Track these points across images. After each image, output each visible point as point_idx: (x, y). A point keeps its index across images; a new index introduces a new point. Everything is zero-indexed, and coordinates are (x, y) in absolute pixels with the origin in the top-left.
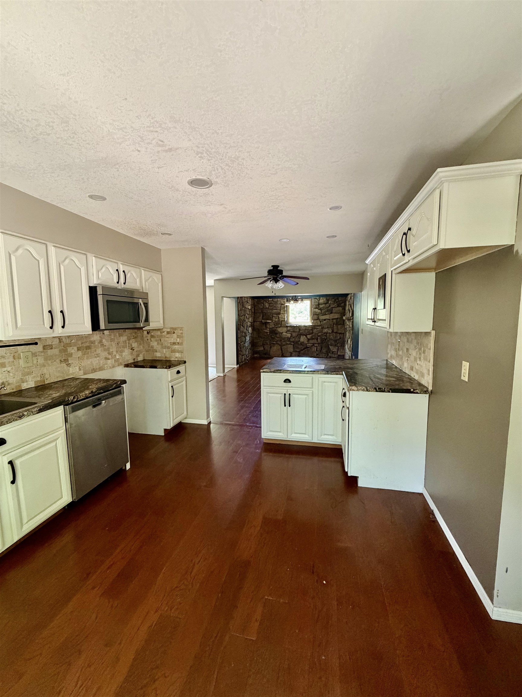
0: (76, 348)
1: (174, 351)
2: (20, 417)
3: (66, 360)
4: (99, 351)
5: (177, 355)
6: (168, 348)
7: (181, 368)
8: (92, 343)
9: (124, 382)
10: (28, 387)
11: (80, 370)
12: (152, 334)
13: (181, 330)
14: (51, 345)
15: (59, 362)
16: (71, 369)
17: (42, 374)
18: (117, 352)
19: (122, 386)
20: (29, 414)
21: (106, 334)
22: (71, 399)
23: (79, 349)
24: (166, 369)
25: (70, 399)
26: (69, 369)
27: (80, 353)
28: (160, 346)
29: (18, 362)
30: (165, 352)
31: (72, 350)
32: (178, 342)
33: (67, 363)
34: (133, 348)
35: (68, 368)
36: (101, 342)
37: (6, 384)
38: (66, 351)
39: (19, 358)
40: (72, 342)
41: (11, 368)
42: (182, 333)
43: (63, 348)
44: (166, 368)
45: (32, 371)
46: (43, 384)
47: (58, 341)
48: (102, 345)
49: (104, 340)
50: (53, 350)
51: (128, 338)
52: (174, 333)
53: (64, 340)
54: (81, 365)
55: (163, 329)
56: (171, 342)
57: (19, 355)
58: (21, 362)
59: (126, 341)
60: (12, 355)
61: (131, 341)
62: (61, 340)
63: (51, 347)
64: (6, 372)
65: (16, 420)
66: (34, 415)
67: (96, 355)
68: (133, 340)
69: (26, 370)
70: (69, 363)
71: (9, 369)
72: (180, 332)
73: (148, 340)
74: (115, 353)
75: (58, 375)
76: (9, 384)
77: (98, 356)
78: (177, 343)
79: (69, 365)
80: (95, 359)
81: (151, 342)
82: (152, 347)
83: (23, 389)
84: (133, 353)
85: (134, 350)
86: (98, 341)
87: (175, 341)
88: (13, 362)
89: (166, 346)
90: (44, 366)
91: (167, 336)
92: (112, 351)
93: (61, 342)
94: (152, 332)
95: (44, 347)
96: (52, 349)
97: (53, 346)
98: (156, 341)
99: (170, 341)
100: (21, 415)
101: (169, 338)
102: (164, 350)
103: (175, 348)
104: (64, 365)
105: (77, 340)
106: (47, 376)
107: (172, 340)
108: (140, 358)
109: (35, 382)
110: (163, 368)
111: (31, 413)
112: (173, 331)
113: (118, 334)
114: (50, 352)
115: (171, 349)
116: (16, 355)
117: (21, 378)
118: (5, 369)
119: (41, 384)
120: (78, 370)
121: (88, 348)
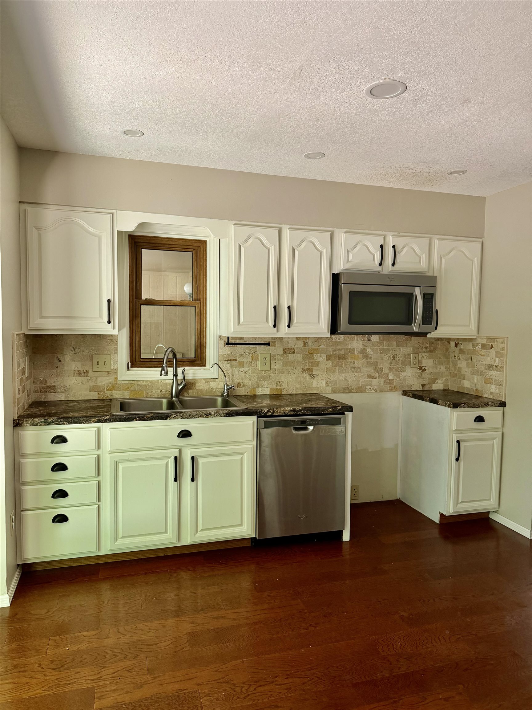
0: (325, 357)
1: (488, 381)
2: (207, 415)
3: (310, 370)
4: (360, 363)
5: (494, 389)
6: (481, 374)
7: (490, 413)
8: (350, 352)
9: (350, 409)
10: (262, 394)
11: (327, 385)
12: (462, 347)
13: (502, 343)
14: (294, 348)
15: (301, 370)
16: (314, 381)
17: (279, 382)
18: (390, 369)
19: (345, 413)
20: (216, 415)
21: (373, 341)
22: (265, 411)
23: (328, 358)
24: (449, 409)
25: (263, 411)
26: (313, 382)
27: (329, 364)
28: (470, 369)
29: (256, 363)
30: (475, 381)
31: (320, 358)
32: (497, 365)
33: (311, 373)
34: (423, 368)
35: (312, 380)
36: (363, 351)
37: (242, 385)
38: (311, 358)
39: (257, 359)
40: (320, 347)
41: (248, 368)
42: (503, 349)
43: (308, 354)
44: (449, 406)
45: (268, 376)
46: (279, 393)
47: (302, 345)
48: (366, 356)
49: (368, 350)
50: (295, 355)
51: (413, 350)
52: (492, 347)
53: (310, 344)
54: (329, 380)
55: (476, 338)
56: (486, 363)
57: (258, 355)
58: (259, 363)
59: (409, 355)
60: (251, 355)
61: (420, 357)
62: (306, 343)
63: (293, 351)
64: (243, 372)
65: (203, 417)
66: (220, 417)
67: (353, 370)
68: (426, 354)
69: (263, 374)
70: (314, 374)
71: (246, 369)
72: (500, 347)
73: (455, 356)
74: (386, 370)
75: (297, 386)
76: (244, 386)
77: (357, 370)
78: (494, 367)
79: (313, 376)
80: (352, 375)
81: (459, 362)
82: (460, 370)
83: (257, 394)
84: (423, 376)
85: (424, 370)
86: (360, 350)
87: (492, 363)
88: (251, 362)
89: (478, 371)
90: (282, 372)
91: (482, 353)
92: (381, 366)
93: (305, 347)
94: (461, 344)
95: (286, 350)
96: (294, 353)
97: (296, 351)
98: (466, 360)
99: (484, 362)
100: (208, 413)
101: (484, 356)
102: (475, 377)
103: (491, 375)
104: (306, 375)
105: (328, 346)
106: (285, 385)
107: (488, 361)
108: (438, 386)
109: (271, 389)
110: (445, 405)
111: (218, 415)
112: (491, 344)
113: (394, 343)
114: (291, 357)
115: (484, 376)
116: (255, 355)
117: (257, 382)
118: (243, 369)
119: (277, 393)
120: (324, 385)
121: (342, 358)
